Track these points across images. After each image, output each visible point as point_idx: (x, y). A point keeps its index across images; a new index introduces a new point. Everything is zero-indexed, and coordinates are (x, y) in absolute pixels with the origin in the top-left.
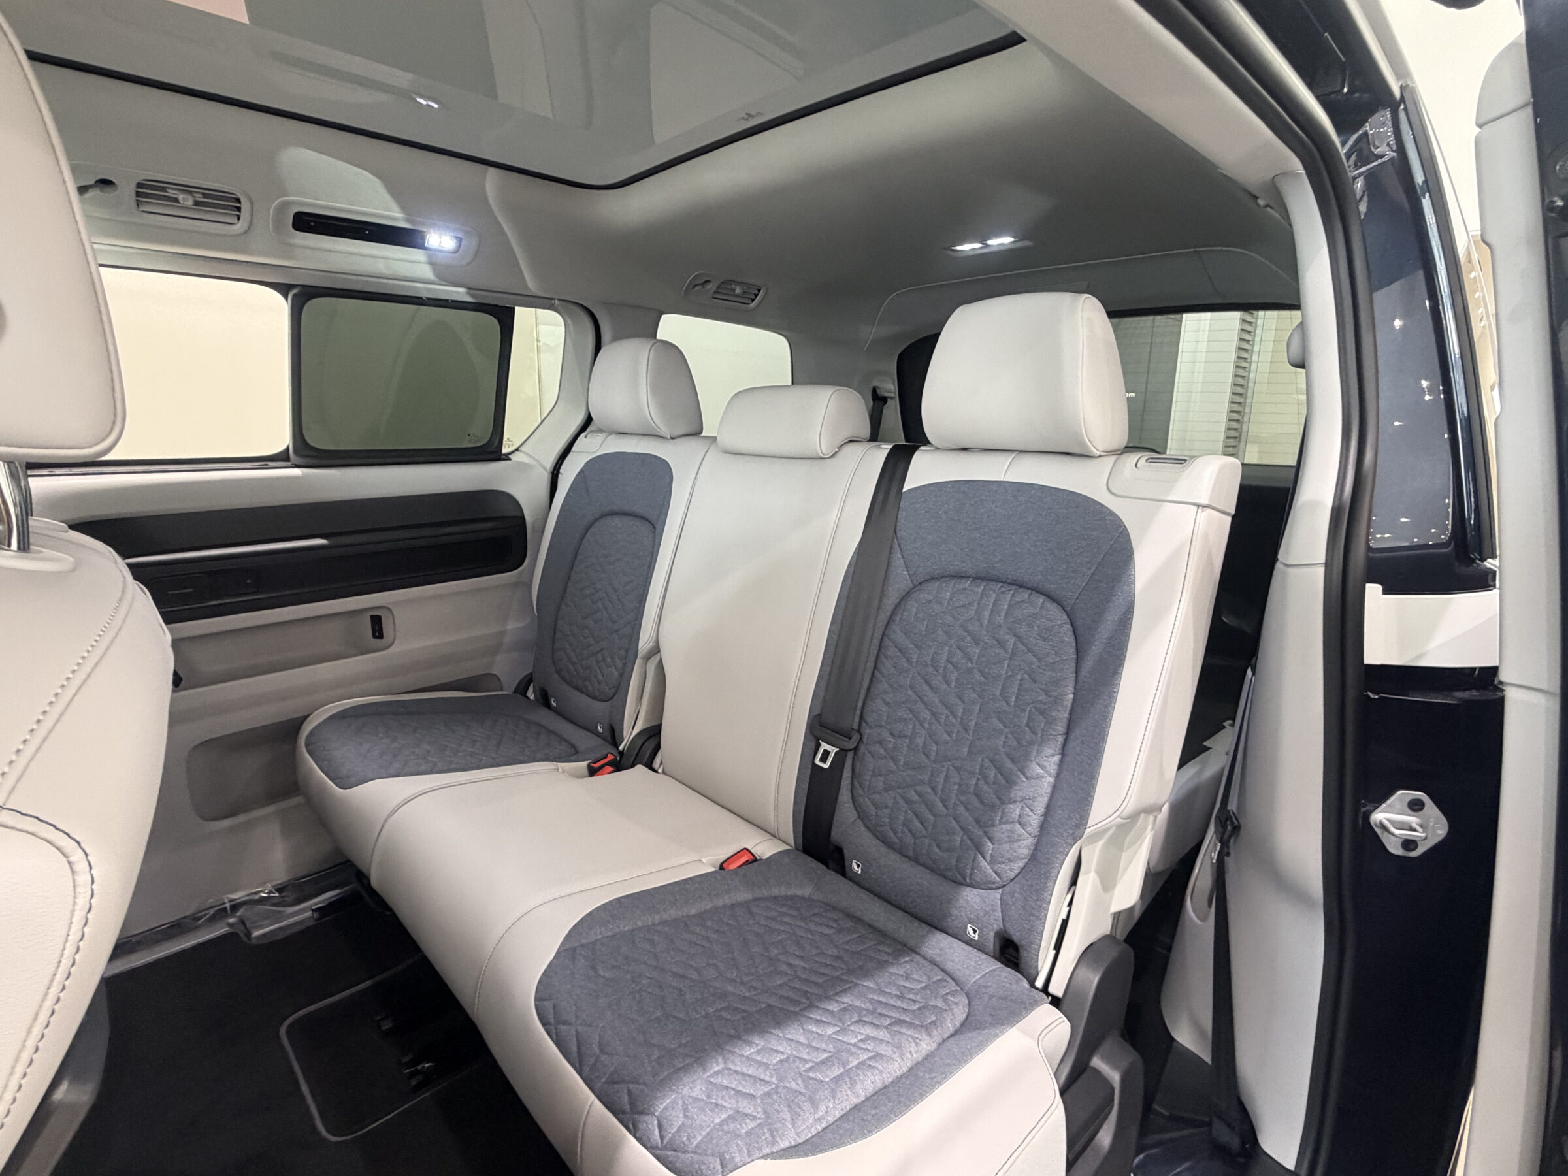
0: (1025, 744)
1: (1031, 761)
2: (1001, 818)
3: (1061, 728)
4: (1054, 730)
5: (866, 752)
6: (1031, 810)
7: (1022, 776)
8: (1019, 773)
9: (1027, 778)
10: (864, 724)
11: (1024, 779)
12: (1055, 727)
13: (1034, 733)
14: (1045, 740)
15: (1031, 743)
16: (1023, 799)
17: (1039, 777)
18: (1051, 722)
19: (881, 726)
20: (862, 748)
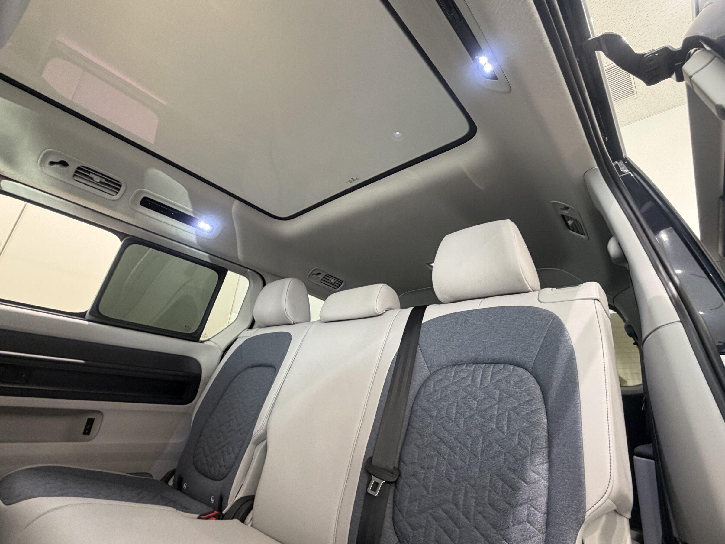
0: (520, 458)
1: (528, 470)
2: (513, 519)
3: (543, 442)
4: (539, 445)
5: (404, 484)
6: (536, 509)
7: (522, 482)
8: (520, 480)
9: (526, 483)
10: (402, 464)
11: (525, 485)
12: (540, 442)
13: (525, 449)
14: (533, 453)
15: (525, 457)
16: (528, 500)
17: (536, 481)
18: (535, 439)
19: (414, 463)
20: (401, 482)
